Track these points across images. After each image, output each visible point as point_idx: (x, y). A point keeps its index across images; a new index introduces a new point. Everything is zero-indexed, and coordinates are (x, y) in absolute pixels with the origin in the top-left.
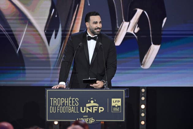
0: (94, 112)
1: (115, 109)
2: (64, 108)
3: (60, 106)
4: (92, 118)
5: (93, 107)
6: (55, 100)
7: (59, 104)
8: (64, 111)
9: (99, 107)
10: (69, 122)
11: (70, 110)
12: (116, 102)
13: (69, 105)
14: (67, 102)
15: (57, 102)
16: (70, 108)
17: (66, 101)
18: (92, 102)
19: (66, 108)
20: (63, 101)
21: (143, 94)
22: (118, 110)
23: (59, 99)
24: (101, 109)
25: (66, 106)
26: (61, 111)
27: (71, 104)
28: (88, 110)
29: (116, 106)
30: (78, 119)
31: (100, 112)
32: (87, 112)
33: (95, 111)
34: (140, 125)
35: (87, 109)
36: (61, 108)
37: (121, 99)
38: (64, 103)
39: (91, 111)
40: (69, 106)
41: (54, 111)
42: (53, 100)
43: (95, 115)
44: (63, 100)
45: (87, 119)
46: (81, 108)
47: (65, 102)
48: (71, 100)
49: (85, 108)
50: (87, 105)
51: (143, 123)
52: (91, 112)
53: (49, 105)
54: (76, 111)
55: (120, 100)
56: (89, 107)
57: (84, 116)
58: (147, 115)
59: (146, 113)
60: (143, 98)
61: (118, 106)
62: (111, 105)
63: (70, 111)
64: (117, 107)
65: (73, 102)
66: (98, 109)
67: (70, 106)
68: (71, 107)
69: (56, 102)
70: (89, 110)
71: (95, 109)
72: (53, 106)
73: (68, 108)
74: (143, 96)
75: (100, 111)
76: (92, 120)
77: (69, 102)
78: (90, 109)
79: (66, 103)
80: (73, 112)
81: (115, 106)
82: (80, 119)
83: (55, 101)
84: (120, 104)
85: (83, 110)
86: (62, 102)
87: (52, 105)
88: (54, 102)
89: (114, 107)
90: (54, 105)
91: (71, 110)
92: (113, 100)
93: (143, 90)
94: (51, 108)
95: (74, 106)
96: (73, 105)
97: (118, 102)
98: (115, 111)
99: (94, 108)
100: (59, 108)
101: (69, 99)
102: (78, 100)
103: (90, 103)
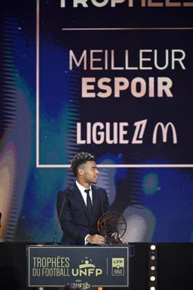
0: (89, 275)
1: (116, 272)
2: (51, 270)
3: (45, 268)
4: (87, 283)
5: (88, 268)
6: (39, 259)
7: (44, 266)
8: (51, 274)
12: (118, 263)
13: (58, 267)
14: (55, 262)
15: (41, 262)
16: (58, 270)
18: (87, 262)
19: (53, 270)
20: (49, 261)
21: (153, 253)
22: (120, 272)
23: (44, 259)
24: (99, 272)
25: (54, 267)
26: (47, 274)
27: (60, 265)
29: (118, 267)
36: (47, 270)
38: (50, 264)
39: (85, 274)
41: (38, 274)
42: (36, 260)
43: (91, 279)
44: (49, 259)
45: (81, 284)
46: (73, 270)
47: (53, 262)
49: (78, 270)
50: (80, 266)
54: (66, 274)
55: (123, 259)
56: (83, 269)
57: (76, 281)
60: (153, 258)
61: (121, 268)
63: (58, 274)
64: (118, 269)
65: (62, 262)
68: (60, 268)
70: (83, 272)
71: (91, 271)
72: (36, 267)
73: (56, 270)
74: (154, 255)
75: (97, 274)
76: (87, 285)
77: (58, 262)
79: (54, 264)
80: (62, 275)
83: (39, 261)
84: (122, 265)
85: (75, 273)
86: (48, 263)
91: (60, 272)
92: (113, 259)
93: (153, 247)
96: (62, 267)
97: (120, 262)
99: (89, 270)
100: (44, 270)
101: (58, 258)
102: (69, 260)
103: (84, 263)
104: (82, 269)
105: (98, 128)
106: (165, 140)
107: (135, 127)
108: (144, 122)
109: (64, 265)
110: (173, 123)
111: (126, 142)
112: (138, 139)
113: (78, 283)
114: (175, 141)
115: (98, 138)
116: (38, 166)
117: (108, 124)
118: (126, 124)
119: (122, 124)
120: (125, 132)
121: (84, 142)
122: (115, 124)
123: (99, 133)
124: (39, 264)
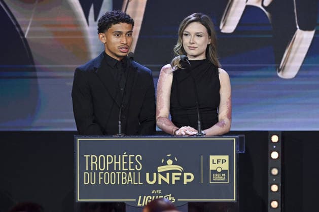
0: (173, 183)
1: (216, 177)
2: (113, 175)
3: (104, 171)
4: (170, 195)
5: (171, 172)
6: (94, 158)
7: (102, 168)
8: (113, 182)
9: (185, 174)
10: (123, 204)
11: (124, 180)
12: (220, 163)
13: (123, 169)
14: (119, 163)
15: (98, 163)
16: (124, 174)
17: (117, 160)
18: (170, 162)
19: (117, 175)
20: (110, 161)
21: (275, 147)
22: (222, 178)
23: (102, 158)
24: (189, 177)
26: (107, 182)
27: (127, 166)
28: (162, 180)
29: (219, 170)
30: (140, 197)
31: (185, 183)
32: (160, 183)
33: (175, 180)
34: (269, 208)
35: (160, 176)
36: (107, 174)
37: (228, 156)
38: (111, 166)
40: (122, 171)
41: (93, 182)
42: (89, 158)
43: (177, 188)
44: (110, 158)
45: (160, 197)
46: (148, 174)
47: (115, 163)
48: (126, 159)
49: (155, 174)
50: (159, 168)
51: (275, 204)
53: (83, 169)
54: (137, 181)
55: (226, 157)
56: (164, 174)
57: (153, 192)
58: (282, 189)
59: (280, 185)
60: (275, 155)
61: (223, 172)
62: (209, 168)
63: (124, 182)
64: (219, 173)
65: (130, 163)
66: (182, 177)
67: (124, 171)
68: (127, 172)
69: (95, 163)
71: (176, 176)
72: (89, 171)
73: (120, 175)
74: (275, 150)
75: (186, 181)
76: (170, 199)
77: (123, 163)
78: (166, 178)
79: (117, 165)
80: (130, 182)
81: (216, 170)
82: (145, 197)
83: (93, 161)
84: (226, 167)
85: (151, 179)
86: (108, 163)
87: (87, 169)
88: (92, 163)
89: (215, 172)
90: (92, 169)
91: (127, 178)
92: (212, 157)
93: (275, 139)
94: (87, 174)
95: (132, 172)
96: (130, 169)
97: (223, 162)
98: (217, 181)
99: (174, 174)
100: (102, 176)
101: (123, 156)
102: (141, 159)
109: (133, 166)
113: (156, 195)
124: (94, 165)
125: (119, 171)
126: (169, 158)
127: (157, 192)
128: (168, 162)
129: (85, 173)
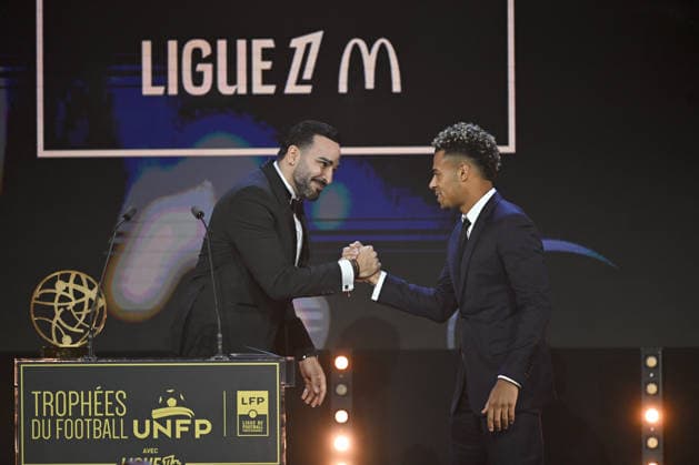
0: (178, 436)
1: (247, 426)
2: (79, 422)
3: (65, 418)
4: (173, 456)
5: (174, 418)
6: (48, 396)
7: (61, 412)
8: (79, 435)
9: (196, 421)
11: (97, 431)
12: (253, 403)
13: (96, 414)
14: (90, 403)
15: (54, 404)
16: (97, 423)
17: (86, 400)
18: (172, 402)
19: (85, 423)
20: (74, 401)
22: (258, 428)
23: (61, 396)
24: (203, 427)
25: (86, 416)
26: (69, 435)
27: (101, 409)
28: (159, 431)
29: (253, 415)
30: (124, 460)
31: (197, 436)
32: (156, 436)
33: (182, 432)
35: (157, 426)
36: (69, 422)
37: (266, 392)
38: (77, 409)
39: (168, 432)
40: (93, 417)
41: (46, 435)
42: (40, 396)
43: (185, 446)
44: (74, 396)
45: (156, 459)
46: (136, 422)
47: (83, 403)
48: (101, 398)
49: (148, 422)
50: (154, 411)
52: (169, 435)
53: (29, 414)
54: (118, 433)
55: (265, 394)
56: (162, 421)
57: (145, 451)
60: (342, 389)
61: (260, 417)
62: (236, 412)
63: (98, 434)
64: (253, 419)
65: (107, 403)
66: (192, 427)
67: (97, 417)
68: (103, 419)
69: (50, 404)
70: (162, 428)
71: (182, 425)
72: (40, 417)
73: (91, 423)
74: (343, 382)
75: (198, 433)
76: (173, 462)
77: (96, 403)
78: (165, 427)
79: (86, 407)
80: (107, 435)
81: (248, 415)
83: (47, 400)
84: (263, 409)
85: (142, 430)
86: (71, 404)
87: (37, 414)
88: (45, 404)
89: (246, 417)
90: (45, 414)
91: (102, 429)
92: (241, 394)
93: (342, 362)
94: (36, 423)
95: (108, 417)
96: (107, 414)
97: (258, 402)
98: (247, 433)
99: (179, 422)
100: (62, 425)
101: (96, 393)
102: (125, 397)
103: (165, 405)
104: (158, 420)
105: (197, 53)
106: (370, 84)
107: (294, 50)
108: (316, 38)
109: (112, 409)
110: (391, 41)
111: (270, 89)
112: (300, 81)
113: (149, 456)
114: (397, 87)
115: (198, 79)
116: (42, 153)
117: (222, 45)
118: (269, 43)
119: (259, 45)
120: (268, 65)
121: (159, 91)
122: (241, 44)
123: (200, 67)
124: (48, 407)
125: (89, 417)
126: (171, 395)
127: (151, 451)
128: (168, 402)
129: (33, 421)
